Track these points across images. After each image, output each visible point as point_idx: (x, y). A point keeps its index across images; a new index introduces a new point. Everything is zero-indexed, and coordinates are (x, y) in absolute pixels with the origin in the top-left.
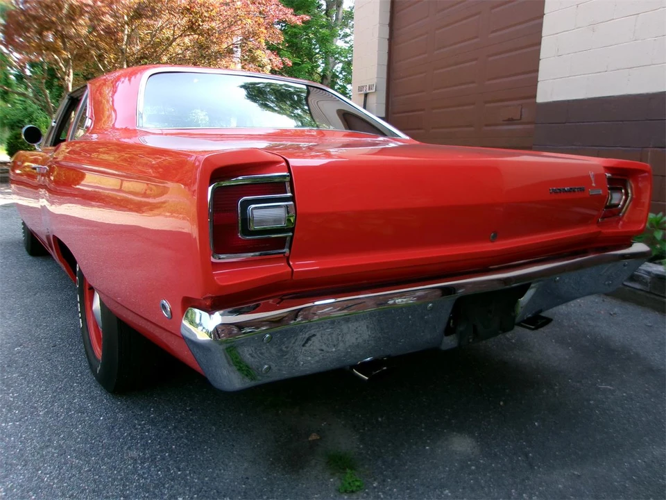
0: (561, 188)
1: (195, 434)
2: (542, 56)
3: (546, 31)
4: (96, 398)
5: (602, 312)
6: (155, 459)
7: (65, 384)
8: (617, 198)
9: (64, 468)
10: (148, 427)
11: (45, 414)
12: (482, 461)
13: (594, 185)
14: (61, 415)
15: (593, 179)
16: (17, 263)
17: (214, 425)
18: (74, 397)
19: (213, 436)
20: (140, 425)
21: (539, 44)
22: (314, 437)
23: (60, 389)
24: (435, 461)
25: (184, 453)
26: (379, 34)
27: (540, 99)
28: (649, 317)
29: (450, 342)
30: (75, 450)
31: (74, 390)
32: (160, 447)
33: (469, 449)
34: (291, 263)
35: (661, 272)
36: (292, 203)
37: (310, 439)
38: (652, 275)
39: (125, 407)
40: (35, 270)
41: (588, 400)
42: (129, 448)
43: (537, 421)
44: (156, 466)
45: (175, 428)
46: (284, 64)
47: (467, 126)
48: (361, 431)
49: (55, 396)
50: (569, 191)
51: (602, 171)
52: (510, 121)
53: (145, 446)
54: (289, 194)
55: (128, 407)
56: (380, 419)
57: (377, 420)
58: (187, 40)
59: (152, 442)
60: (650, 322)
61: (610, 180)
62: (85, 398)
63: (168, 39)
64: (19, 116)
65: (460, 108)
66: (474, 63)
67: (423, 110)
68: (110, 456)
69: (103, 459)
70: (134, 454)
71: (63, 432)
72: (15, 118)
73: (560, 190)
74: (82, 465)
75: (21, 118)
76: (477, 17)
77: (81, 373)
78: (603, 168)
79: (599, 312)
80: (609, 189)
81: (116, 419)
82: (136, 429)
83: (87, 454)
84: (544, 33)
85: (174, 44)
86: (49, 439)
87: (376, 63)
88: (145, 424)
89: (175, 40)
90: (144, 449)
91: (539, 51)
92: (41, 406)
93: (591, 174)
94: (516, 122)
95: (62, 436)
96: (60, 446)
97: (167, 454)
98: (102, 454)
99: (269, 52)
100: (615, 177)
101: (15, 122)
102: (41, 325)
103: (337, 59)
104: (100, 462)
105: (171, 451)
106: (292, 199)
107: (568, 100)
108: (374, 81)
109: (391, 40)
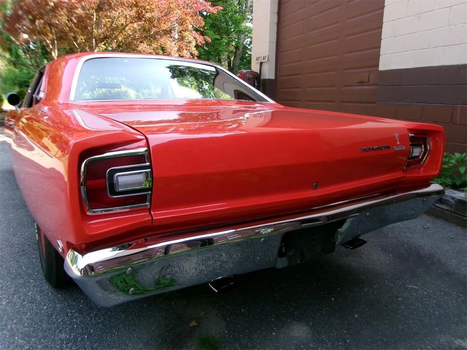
0: (371, 148)
1: (109, 321)
2: (383, 37)
3: (385, 18)
4: (44, 292)
5: (418, 226)
6: (77, 340)
7: (25, 281)
8: (417, 152)
9: (12, 346)
10: (76, 315)
11: (6, 303)
12: (311, 345)
13: (398, 143)
14: (17, 305)
15: (398, 139)
16: (10, 187)
17: (124, 313)
18: (29, 290)
19: (122, 322)
20: (71, 313)
21: (381, 27)
22: (193, 323)
23: (21, 284)
24: (277, 345)
25: (98, 336)
26: (270, 20)
27: (382, 67)
28: (453, 230)
29: (282, 263)
30: (22, 332)
31: (30, 285)
32: (82, 331)
33: (304, 335)
34: (152, 213)
35: (462, 197)
36: (150, 170)
37: (190, 325)
38: (456, 200)
39: (63, 299)
41: (398, 297)
42: (60, 332)
43: (357, 314)
44: (76, 346)
45: (96, 315)
46: (205, 41)
47: (331, 86)
48: (228, 319)
49: (16, 290)
50: (378, 149)
51: (406, 132)
52: (361, 83)
53: (72, 329)
54: (148, 164)
55: (65, 299)
56: (243, 310)
57: (241, 311)
58: (135, 25)
59: (77, 327)
60: (453, 235)
61: (411, 138)
62: (36, 292)
63: (122, 25)
64: (25, 78)
65: (327, 73)
66: (336, 41)
67: (301, 74)
68: (45, 337)
69: (40, 340)
70: (63, 336)
71: (16, 318)
72: (22, 80)
73: (369, 149)
74: (24, 344)
75: (26, 80)
76: (338, 8)
77: (37, 272)
78: (406, 130)
79: (416, 226)
80: (411, 145)
81: (55, 308)
82: (68, 316)
83: (30, 337)
84: (384, 20)
85: (127, 28)
86: (6, 324)
87: (268, 41)
88: (75, 312)
89: (127, 25)
90: (71, 333)
91: (381, 33)
92: (5, 298)
93: (397, 135)
94: (364, 84)
95: (15, 321)
96: (12, 329)
97: (86, 337)
98: (40, 336)
99: (194, 32)
100: (417, 136)
101: (22, 83)
102: (17, 234)
103: (246, 36)
104: (38, 342)
105: (90, 334)
106: (150, 167)
107: (402, 69)
108: (266, 54)
109: (279, 24)
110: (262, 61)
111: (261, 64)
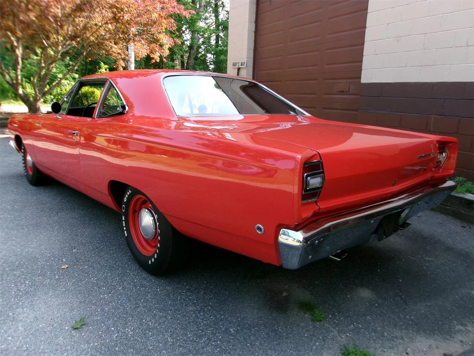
1: (218, 296)
2: (365, 54)
6: (205, 310)
9: (156, 318)
10: (189, 294)
11: (122, 289)
12: (379, 301)
13: (433, 151)
14: (133, 289)
17: (226, 290)
18: (132, 278)
19: (229, 296)
22: (285, 294)
24: (355, 303)
26: (249, 28)
27: (364, 80)
32: (203, 304)
33: (370, 295)
34: (318, 204)
36: (323, 174)
37: (283, 295)
40: (44, 197)
41: (422, 267)
43: (400, 279)
44: (208, 314)
47: (312, 94)
48: (309, 289)
49: (121, 279)
50: (425, 156)
51: (436, 143)
52: (342, 92)
53: (194, 304)
54: (322, 170)
57: (315, 283)
59: (197, 302)
61: (438, 147)
62: (140, 279)
65: (307, 82)
66: (316, 53)
67: (280, 81)
68: (178, 310)
69: (175, 312)
71: (141, 298)
73: (421, 156)
74: (166, 315)
76: (319, 23)
78: (436, 141)
80: (439, 153)
81: (167, 290)
82: (183, 295)
83: (164, 310)
84: (366, 39)
87: (246, 47)
90: (195, 306)
91: (362, 49)
92: (117, 285)
93: (432, 146)
94: (345, 93)
95: (142, 301)
97: (210, 308)
98: (173, 310)
100: (440, 146)
103: (201, 35)
104: (175, 314)
105: (211, 306)
107: (382, 83)
108: (245, 60)
109: (256, 32)
110: (240, 66)
111: (239, 69)
